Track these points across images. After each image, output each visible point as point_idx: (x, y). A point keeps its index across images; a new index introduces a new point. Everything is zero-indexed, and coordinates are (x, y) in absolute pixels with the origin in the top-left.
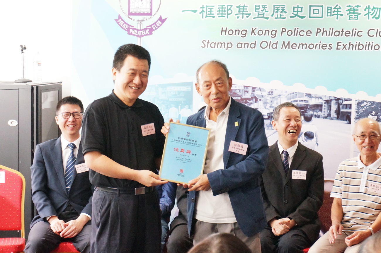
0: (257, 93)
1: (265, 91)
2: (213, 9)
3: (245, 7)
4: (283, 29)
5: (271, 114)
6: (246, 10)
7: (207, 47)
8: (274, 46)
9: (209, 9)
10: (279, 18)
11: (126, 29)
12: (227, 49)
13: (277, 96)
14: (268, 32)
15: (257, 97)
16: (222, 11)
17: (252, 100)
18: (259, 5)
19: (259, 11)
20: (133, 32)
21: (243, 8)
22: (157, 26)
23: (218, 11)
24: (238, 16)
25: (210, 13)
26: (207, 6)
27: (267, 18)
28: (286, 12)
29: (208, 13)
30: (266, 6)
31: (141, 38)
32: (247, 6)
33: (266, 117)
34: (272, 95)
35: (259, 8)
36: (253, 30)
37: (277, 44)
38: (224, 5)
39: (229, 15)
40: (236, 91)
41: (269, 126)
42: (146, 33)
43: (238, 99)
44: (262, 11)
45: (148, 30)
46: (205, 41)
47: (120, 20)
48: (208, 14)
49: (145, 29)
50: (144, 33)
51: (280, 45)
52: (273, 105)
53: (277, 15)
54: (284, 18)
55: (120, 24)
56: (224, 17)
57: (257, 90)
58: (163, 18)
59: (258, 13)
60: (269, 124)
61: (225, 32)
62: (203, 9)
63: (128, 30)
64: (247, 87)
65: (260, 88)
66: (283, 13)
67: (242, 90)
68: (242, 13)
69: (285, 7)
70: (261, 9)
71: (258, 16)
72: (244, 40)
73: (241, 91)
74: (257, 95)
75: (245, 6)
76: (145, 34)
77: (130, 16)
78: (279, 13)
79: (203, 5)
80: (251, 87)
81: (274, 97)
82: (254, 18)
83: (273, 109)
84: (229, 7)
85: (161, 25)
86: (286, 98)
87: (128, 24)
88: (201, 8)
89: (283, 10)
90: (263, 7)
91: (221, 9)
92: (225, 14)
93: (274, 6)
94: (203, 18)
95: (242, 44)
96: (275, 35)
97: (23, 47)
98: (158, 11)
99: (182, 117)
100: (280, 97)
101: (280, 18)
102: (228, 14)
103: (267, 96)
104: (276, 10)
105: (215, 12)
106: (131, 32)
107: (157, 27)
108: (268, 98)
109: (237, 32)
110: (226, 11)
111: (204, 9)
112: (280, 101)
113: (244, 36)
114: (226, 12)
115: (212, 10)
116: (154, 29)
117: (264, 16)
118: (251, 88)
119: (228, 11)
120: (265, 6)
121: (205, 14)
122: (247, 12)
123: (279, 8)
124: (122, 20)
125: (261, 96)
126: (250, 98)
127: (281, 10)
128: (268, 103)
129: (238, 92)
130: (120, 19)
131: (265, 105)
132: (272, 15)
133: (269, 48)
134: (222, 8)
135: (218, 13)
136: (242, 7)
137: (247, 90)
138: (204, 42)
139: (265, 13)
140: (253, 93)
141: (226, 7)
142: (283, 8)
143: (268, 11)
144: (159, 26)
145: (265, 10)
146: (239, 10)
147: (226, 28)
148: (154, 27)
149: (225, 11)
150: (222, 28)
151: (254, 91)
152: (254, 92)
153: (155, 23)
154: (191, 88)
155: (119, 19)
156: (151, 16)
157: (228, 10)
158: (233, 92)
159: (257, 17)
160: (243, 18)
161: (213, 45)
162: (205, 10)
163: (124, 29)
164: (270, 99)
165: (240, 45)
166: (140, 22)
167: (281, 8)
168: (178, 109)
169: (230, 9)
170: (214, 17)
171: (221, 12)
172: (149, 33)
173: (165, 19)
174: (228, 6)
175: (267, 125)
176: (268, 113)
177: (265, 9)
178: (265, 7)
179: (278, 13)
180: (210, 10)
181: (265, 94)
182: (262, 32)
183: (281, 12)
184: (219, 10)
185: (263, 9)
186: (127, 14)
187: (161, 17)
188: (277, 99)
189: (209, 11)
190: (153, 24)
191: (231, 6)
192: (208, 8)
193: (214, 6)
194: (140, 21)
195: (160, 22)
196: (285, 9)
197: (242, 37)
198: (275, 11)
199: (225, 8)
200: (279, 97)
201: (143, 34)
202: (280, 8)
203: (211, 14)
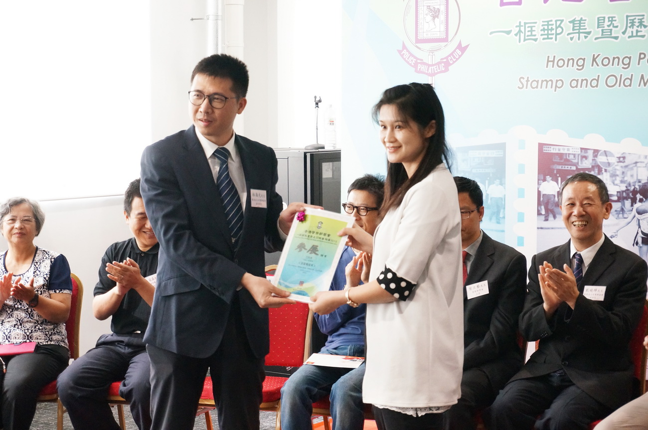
0: (601, 159)
1: (614, 156)
2: (535, 26)
3: (582, 22)
4: (641, 54)
5: (623, 194)
6: (584, 26)
7: (527, 88)
8: (627, 82)
9: (528, 27)
10: (635, 36)
11: (413, 64)
12: (555, 91)
13: (631, 164)
14: (617, 59)
15: (602, 167)
16: (548, 30)
17: (594, 170)
18: (604, 18)
19: (604, 27)
20: (422, 68)
21: (580, 24)
22: (454, 57)
23: (541, 30)
24: (572, 36)
25: (530, 33)
26: (525, 23)
27: (616, 38)
28: (645, 27)
29: (527, 33)
30: (615, 17)
31: (434, 77)
32: (585, 20)
33: (615, 198)
34: (624, 162)
35: (604, 22)
36: (595, 57)
37: (631, 80)
38: (551, 21)
39: (558, 36)
40: (569, 157)
41: (620, 213)
42: (439, 69)
43: (572, 169)
44: (609, 26)
45: (443, 64)
46: (523, 78)
47: (405, 52)
48: (528, 36)
49: (438, 63)
50: (437, 70)
51: (636, 80)
52: (626, 179)
53: (632, 32)
54: (643, 36)
55: (405, 57)
56: (552, 38)
57: (600, 155)
58: (463, 46)
59: (602, 30)
60: (619, 210)
61: (552, 63)
62: (520, 29)
63: (415, 66)
64: (586, 150)
65: (605, 151)
66: (641, 28)
67: (579, 155)
68: (577, 31)
69: (643, 18)
70: (607, 23)
71: (602, 35)
72: (580, 75)
73: (577, 156)
74: (600, 162)
75: (583, 19)
76: (439, 71)
77: (417, 45)
78: (635, 28)
79: (520, 22)
80: (592, 149)
81: (626, 166)
82: (596, 39)
83: (625, 185)
84: (558, 23)
85: (460, 56)
86: (646, 167)
87: (415, 57)
88: (517, 27)
89: (641, 24)
90: (610, 19)
91: (546, 27)
92: (553, 34)
93: (627, 16)
94: (520, 41)
95: (577, 81)
96: (629, 64)
97: (318, 99)
98: (456, 34)
99: (491, 199)
100: (636, 166)
101: (637, 36)
102: (557, 34)
103: (616, 164)
104: (630, 23)
105: (538, 32)
106: (420, 69)
107: (454, 60)
108: (618, 168)
109: (571, 61)
110: (554, 29)
111: (521, 27)
112: (637, 172)
113: (581, 67)
114: (554, 32)
115: (533, 29)
116: (451, 62)
117: (611, 34)
118: (592, 151)
119: (558, 30)
120: (612, 17)
121: (522, 35)
122: (586, 29)
123: (635, 21)
124: (408, 51)
125: (608, 165)
126: (590, 167)
127: (638, 22)
128: (618, 176)
129: (571, 157)
130: (405, 50)
131: (614, 179)
132: (624, 33)
133: (620, 86)
134: (548, 25)
135: (543, 32)
136: (578, 22)
137: (586, 155)
138: (522, 80)
139: (614, 29)
140: (595, 160)
141: (554, 22)
142: (641, 19)
143: (617, 27)
144: (457, 57)
145: (613, 24)
146: (574, 27)
147: (554, 57)
148: (451, 59)
149: (552, 29)
150: (548, 57)
151: (596, 156)
152: (596, 158)
153: (452, 54)
154: (502, 153)
155: (403, 49)
156: (446, 43)
157: (557, 28)
158: (565, 157)
159: (600, 36)
160: (579, 39)
161: (534, 84)
162: (522, 29)
163: (410, 65)
164: (621, 168)
165: (576, 83)
166: (432, 53)
167: (638, 19)
168: (485, 186)
169: (560, 26)
170: (536, 40)
171: (546, 32)
172: (443, 69)
173: (467, 46)
174: (556, 21)
175: (616, 211)
176: (618, 192)
177: (613, 22)
178: (614, 19)
179: (633, 28)
180: (530, 29)
181: (613, 160)
182: (608, 61)
183: (638, 27)
184: (544, 28)
185: (610, 23)
186: (414, 42)
187: (460, 44)
188: (632, 169)
189: (528, 31)
190: (449, 56)
191: (562, 21)
192: (527, 25)
193: (536, 23)
194: (432, 51)
195: (458, 51)
196: (644, 22)
197: (577, 69)
198: (629, 25)
199: (553, 25)
200: (634, 165)
201: (436, 72)
202: (637, 21)
203: (532, 35)
